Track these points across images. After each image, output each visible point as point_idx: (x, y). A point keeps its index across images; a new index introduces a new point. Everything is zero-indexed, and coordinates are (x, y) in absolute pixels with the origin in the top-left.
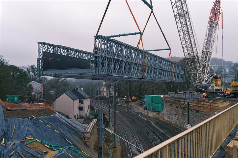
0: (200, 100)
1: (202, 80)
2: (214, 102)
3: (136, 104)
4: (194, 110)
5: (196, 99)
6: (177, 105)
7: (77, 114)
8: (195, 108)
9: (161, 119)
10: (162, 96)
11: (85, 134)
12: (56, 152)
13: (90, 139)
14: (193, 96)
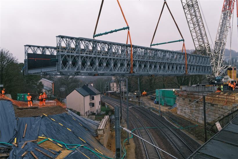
0: (214, 93)
1: (215, 73)
2: (229, 95)
3: (147, 99)
4: (208, 103)
5: (210, 92)
6: (190, 98)
7: (88, 110)
8: (209, 102)
9: (174, 114)
10: (174, 90)
11: (98, 132)
12: (69, 151)
13: (103, 136)
14: (207, 90)
